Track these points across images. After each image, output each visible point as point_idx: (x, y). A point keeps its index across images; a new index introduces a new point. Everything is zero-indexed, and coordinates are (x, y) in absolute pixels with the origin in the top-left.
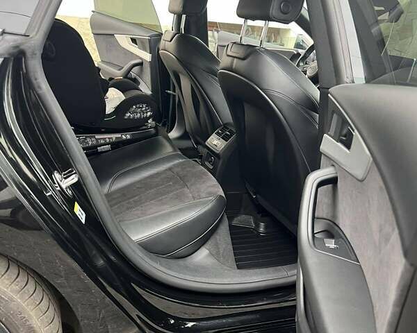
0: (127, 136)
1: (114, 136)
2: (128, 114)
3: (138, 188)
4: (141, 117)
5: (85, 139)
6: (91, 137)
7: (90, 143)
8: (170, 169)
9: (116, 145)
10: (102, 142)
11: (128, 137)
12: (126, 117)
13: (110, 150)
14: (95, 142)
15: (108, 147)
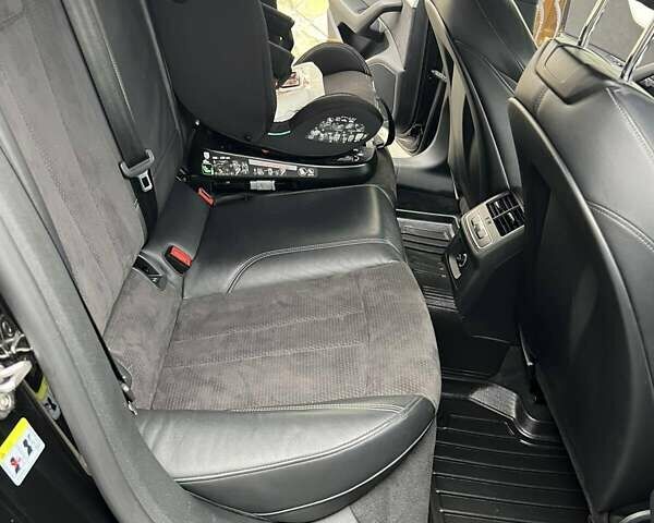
0: (307, 171)
1: (284, 168)
2: (315, 133)
3: (280, 303)
4: (340, 141)
5: (230, 162)
6: (240, 161)
7: (238, 170)
8: (355, 276)
9: (285, 183)
10: (260, 172)
11: (311, 173)
12: (310, 137)
13: (271, 191)
14: (246, 171)
15: (269, 185)
